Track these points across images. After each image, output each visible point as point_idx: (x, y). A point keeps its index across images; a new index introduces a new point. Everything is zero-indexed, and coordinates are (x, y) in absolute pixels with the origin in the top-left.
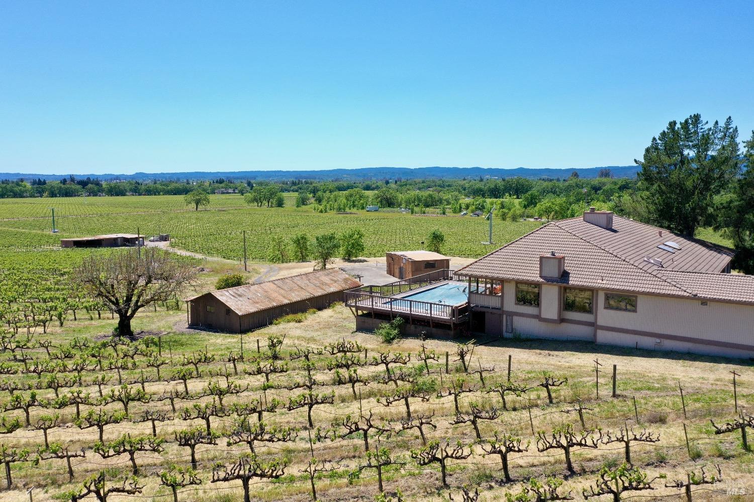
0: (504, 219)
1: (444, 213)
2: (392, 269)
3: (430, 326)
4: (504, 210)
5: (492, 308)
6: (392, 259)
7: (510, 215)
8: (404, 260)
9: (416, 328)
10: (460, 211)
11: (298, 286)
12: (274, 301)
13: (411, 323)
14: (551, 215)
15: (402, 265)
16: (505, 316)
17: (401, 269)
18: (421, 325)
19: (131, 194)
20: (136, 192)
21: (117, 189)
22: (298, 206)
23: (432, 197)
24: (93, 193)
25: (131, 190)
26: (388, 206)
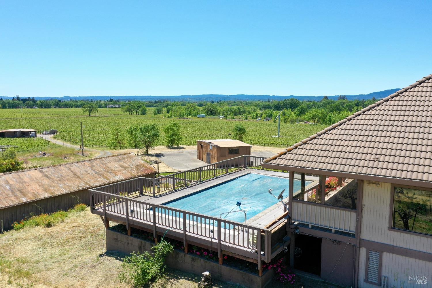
0: (285, 122)
1: (246, 119)
2: (202, 155)
3: (217, 260)
4: (285, 117)
5: (337, 232)
6: (201, 146)
7: (289, 120)
8: (211, 146)
9: (193, 260)
10: (257, 117)
11: (74, 174)
12: (25, 195)
13: (186, 251)
14: (316, 120)
15: (209, 150)
16: (363, 252)
17: (208, 154)
18: (202, 256)
19: (54, 107)
20: (57, 106)
21: (45, 104)
22: (155, 114)
23: (239, 109)
24: (30, 106)
25: (54, 105)
26: (212, 115)
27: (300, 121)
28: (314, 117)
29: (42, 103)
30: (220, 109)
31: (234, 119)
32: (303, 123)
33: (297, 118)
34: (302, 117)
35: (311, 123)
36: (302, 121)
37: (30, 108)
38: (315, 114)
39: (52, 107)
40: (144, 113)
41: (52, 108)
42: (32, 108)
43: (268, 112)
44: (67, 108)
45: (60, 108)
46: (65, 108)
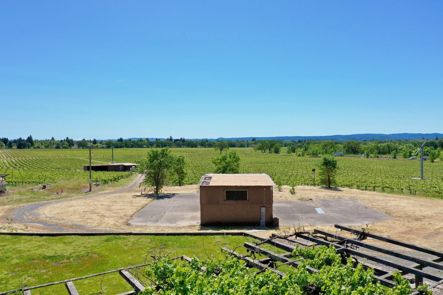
1: (395, 158)
10: (410, 156)
23: (388, 147)
24: (179, 146)
26: (353, 154)
30: (363, 146)
40: (277, 151)
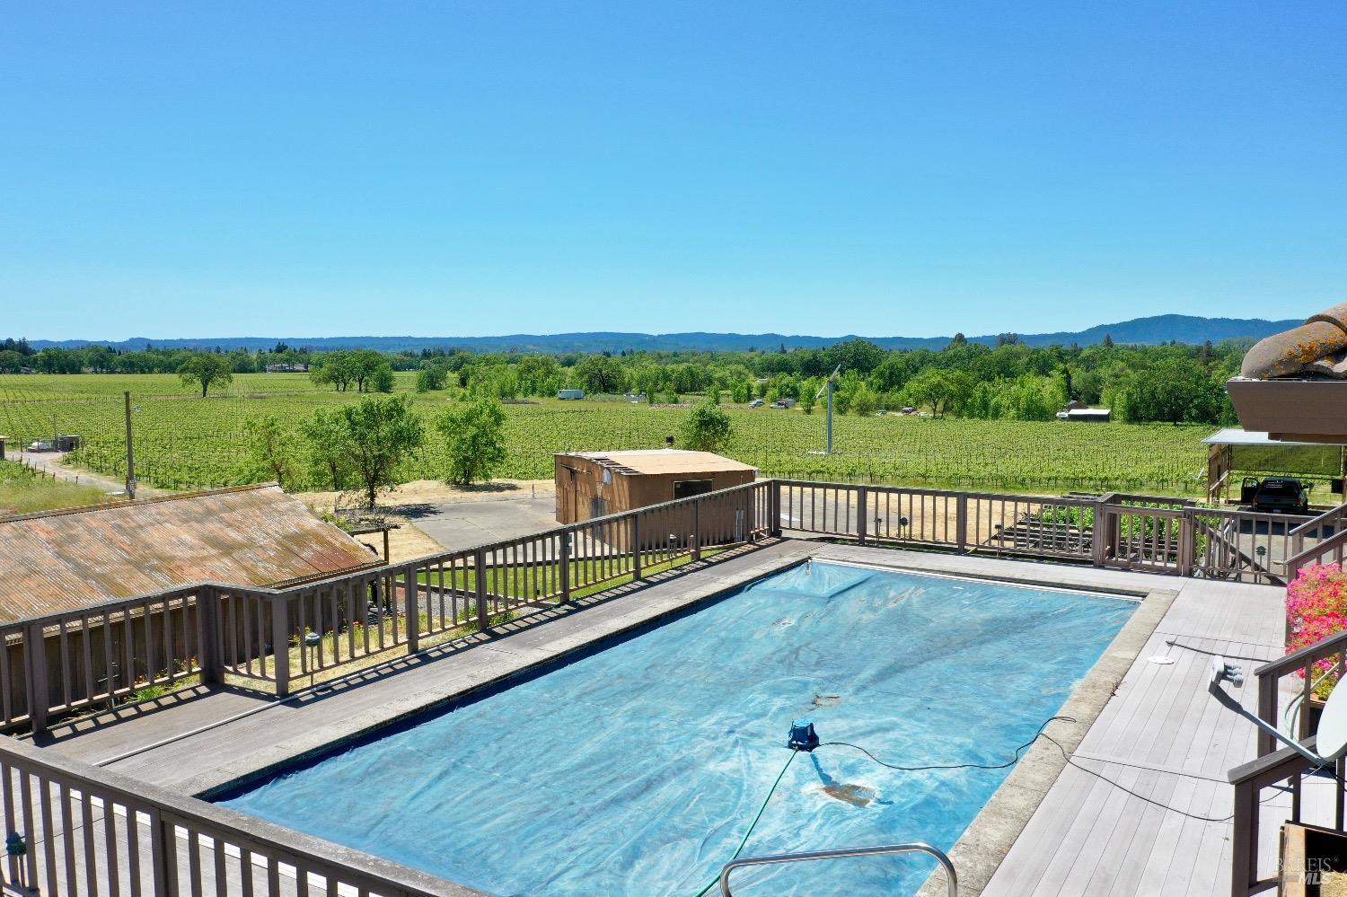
0: (841, 412)
1: (717, 402)
6: (569, 472)
7: (853, 403)
8: (606, 473)
10: (749, 398)
14: (941, 402)
15: (599, 488)
19: (92, 369)
20: (102, 367)
21: (61, 361)
22: (422, 391)
24: (11, 367)
25: (92, 363)
26: (605, 391)
27: (888, 408)
28: (932, 395)
29: (50, 356)
30: (630, 373)
31: (676, 401)
32: (900, 414)
33: (879, 400)
34: (895, 396)
35: (925, 412)
36: (895, 408)
37: (12, 373)
38: (939, 385)
39: (84, 369)
40: (384, 386)
41: (84, 373)
42: (17, 372)
43: (784, 382)
44: (134, 372)
45: (113, 372)
46: (128, 373)
